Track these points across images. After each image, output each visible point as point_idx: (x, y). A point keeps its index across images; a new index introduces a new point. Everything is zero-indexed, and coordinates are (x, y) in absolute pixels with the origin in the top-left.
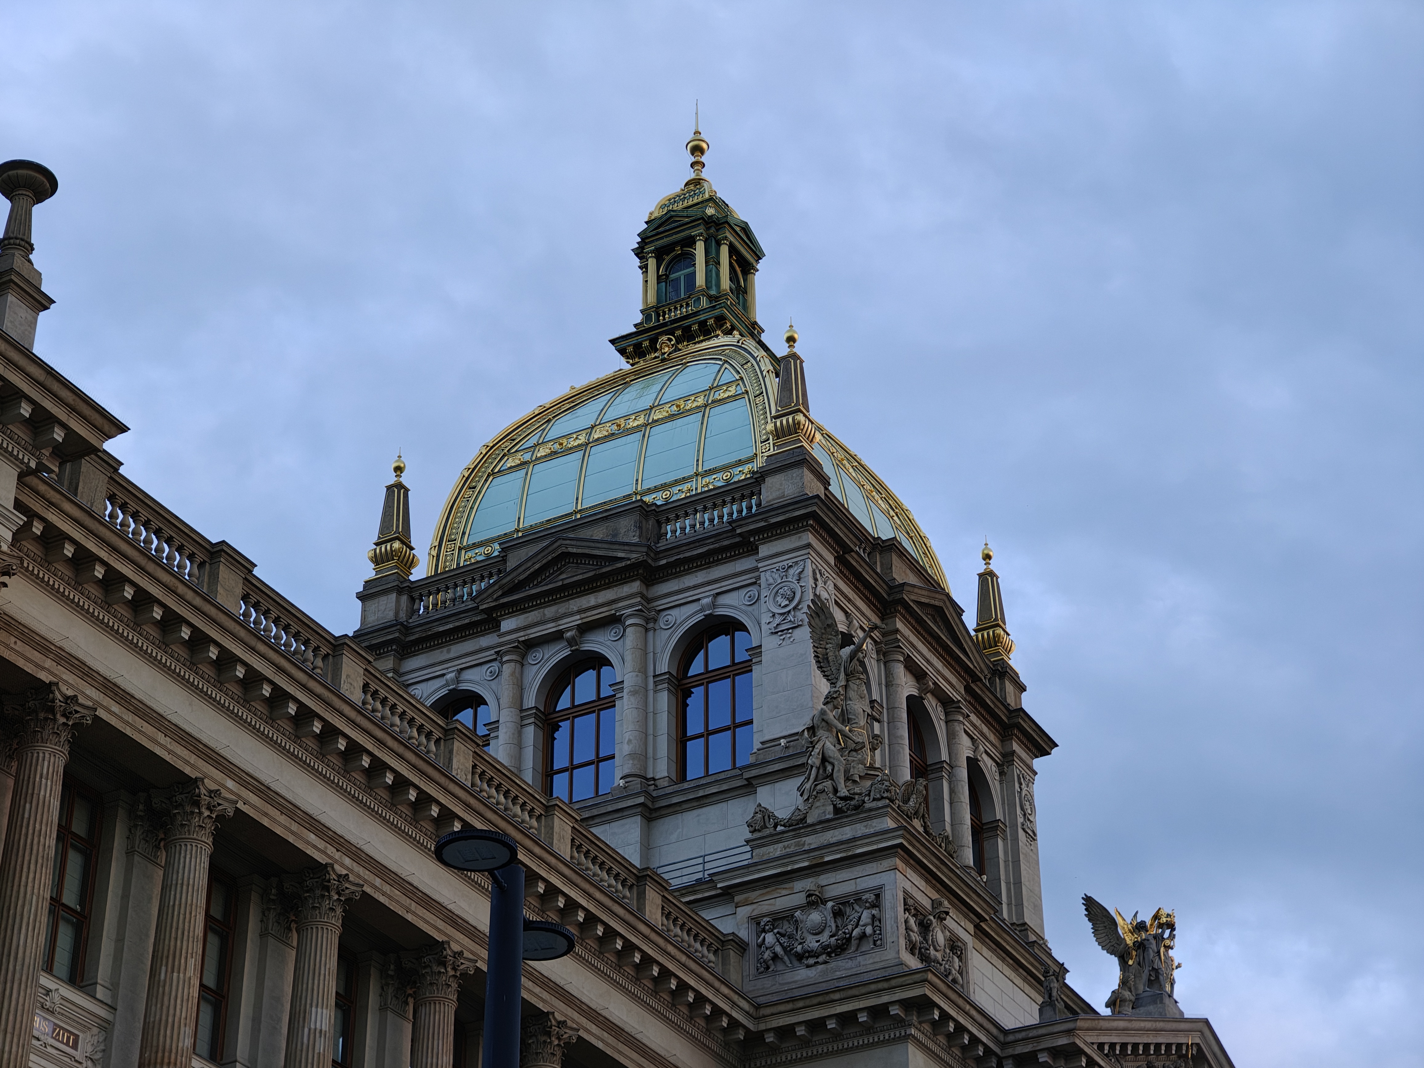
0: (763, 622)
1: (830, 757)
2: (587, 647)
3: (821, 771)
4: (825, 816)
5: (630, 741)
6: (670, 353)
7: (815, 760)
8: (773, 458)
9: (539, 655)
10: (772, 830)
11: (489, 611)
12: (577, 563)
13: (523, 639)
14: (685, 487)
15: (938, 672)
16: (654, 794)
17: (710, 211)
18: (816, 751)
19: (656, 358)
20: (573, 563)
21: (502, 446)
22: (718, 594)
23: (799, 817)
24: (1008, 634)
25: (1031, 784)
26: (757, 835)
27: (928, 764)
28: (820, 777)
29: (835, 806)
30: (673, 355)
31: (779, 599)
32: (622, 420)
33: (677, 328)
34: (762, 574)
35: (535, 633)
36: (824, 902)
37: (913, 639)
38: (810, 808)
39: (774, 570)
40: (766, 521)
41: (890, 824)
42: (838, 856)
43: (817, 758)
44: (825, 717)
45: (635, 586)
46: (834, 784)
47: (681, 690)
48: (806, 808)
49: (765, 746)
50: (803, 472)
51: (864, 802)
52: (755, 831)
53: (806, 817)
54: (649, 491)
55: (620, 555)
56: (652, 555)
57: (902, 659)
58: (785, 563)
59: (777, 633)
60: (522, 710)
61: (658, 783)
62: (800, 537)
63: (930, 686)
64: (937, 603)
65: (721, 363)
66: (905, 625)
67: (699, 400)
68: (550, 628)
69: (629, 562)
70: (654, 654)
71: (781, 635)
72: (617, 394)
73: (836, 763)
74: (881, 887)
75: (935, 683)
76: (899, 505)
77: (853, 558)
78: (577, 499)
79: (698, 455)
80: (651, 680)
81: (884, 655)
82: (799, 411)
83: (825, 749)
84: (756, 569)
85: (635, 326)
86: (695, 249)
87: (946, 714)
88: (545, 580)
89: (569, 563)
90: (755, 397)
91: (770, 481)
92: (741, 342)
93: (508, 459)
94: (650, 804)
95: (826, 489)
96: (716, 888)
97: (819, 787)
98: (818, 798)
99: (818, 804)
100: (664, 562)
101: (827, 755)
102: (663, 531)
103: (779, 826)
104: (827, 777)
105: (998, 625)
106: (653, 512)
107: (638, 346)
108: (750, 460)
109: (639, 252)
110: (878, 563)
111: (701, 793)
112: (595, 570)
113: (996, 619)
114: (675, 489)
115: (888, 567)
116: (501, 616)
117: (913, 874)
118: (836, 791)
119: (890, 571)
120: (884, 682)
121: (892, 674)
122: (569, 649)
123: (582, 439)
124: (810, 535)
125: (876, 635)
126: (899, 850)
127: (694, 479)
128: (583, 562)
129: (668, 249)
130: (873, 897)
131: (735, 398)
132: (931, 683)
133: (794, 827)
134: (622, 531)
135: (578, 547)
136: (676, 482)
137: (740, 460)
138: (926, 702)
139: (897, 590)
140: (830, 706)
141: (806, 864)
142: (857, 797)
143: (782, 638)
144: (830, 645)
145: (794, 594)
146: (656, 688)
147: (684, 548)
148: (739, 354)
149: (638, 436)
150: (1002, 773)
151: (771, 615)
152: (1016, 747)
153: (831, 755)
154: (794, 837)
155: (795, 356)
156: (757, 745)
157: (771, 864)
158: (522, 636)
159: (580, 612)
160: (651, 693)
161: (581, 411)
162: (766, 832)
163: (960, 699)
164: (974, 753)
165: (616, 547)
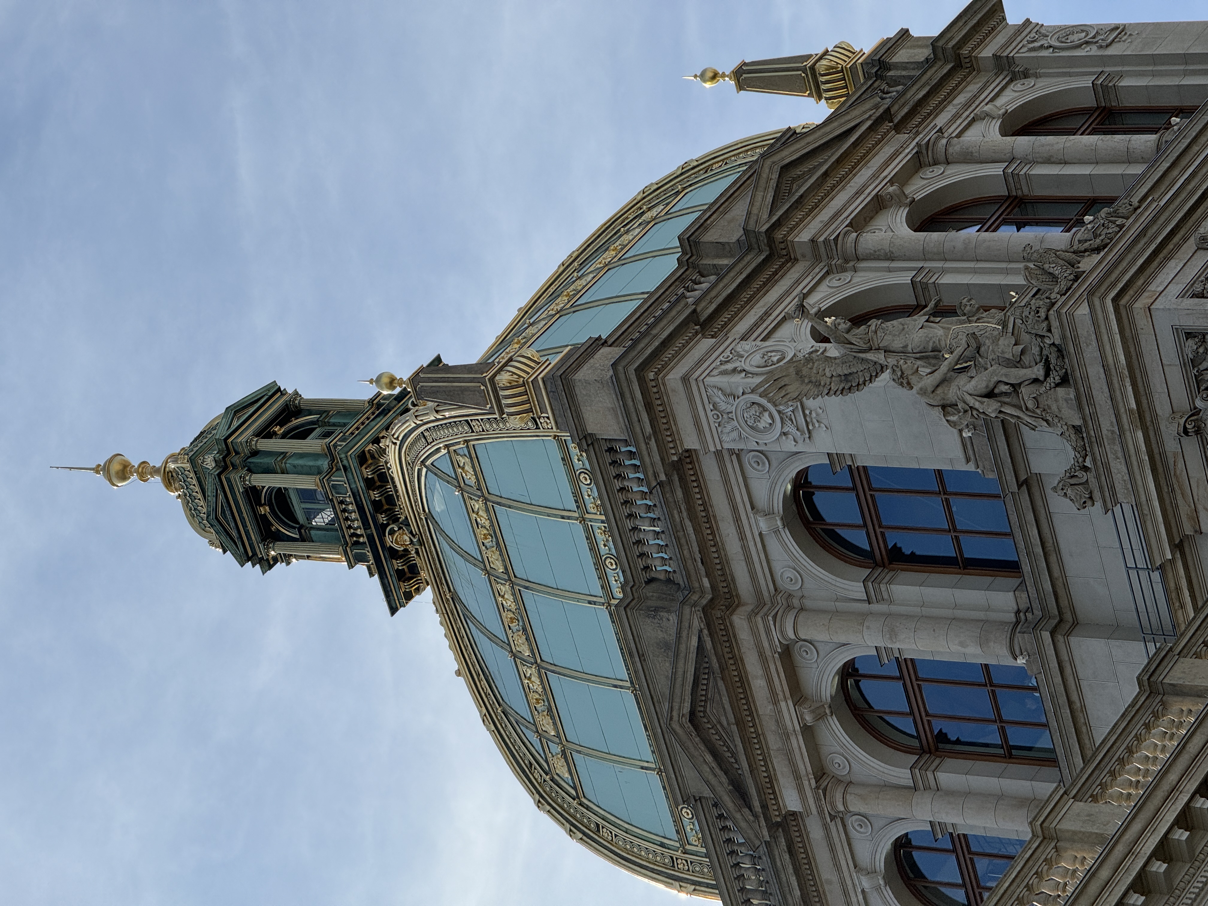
0: (795, 450)
1: (987, 387)
2: (825, 694)
3: (1007, 400)
4: (1071, 400)
5: (962, 644)
7: (991, 407)
8: (559, 420)
9: (839, 759)
10: (1091, 477)
11: (772, 826)
12: (705, 701)
13: (813, 782)
14: (601, 538)
15: (874, 176)
16: (1038, 613)
17: (209, 462)
18: (977, 405)
20: (705, 707)
21: (539, 780)
22: (753, 508)
23: (1073, 436)
24: (826, 52)
25: (1043, 31)
26: (1097, 495)
27: (1007, 194)
28: (1015, 401)
29: (1057, 385)
30: (414, 529)
31: (761, 425)
32: (505, 615)
34: (726, 446)
35: (805, 766)
36: (1196, 412)
37: (825, 214)
38: (1060, 419)
39: (719, 429)
40: (649, 438)
41: (1083, 310)
42: (1130, 389)
43: (988, 405)
44: (930, 389)
45: (739, 621)
46: (1027, 383)
47: (890, 563)
48: (1059, 425)
49: (972, 457)
50: (580, 380)
51: (1053, 344)
52: (1091, 498)
53: (1074, 426)
54: (606, 587)
55: (694, 642)
56: (695, 597)
57: (854, 235)
58: (710, 414)
59: (809, 432)
60: (915, 788)
61: (1023, 606)
63: (894, 190)
66: (805, 227)
67: (477, 506)
68: (798, 743)
69: (706, 632)
70: (837, 600)
71: (813, 425)
72: (468, 614)
73: (996, 379)
74: (1176, 330)
75: (891, 182)
77: (706, 308)
79: (556, 516)
80: (875, 607)
81: (847, 261)
82: (492, 381)
83: (975, 393)
84: (718, 454)
85: (371, 574)
86: (263, 487)
87: (936, 163)
88: (728, 747)
89: (704, 712)
91: (591, 428)
93: (557, 774)
94: (1054, 622)
95: (604, 343)
96: (1172, 561)
97: (1030, 405)
98: (1046, 407)
99: (1054, 407)
100: (706, 582)
101: (984, 391)
102: (662, 577)
103: (1085, 464)
104: (1016, 391)
105: (812, 68)
106: (634, 589)
107: (401, 575)
108: (563, 446)
109: (267, 564)
110: (719, 262)
111: (1039, 550)
112: (715, 678)
113: (804, 69)
114: (604, 550)
115: (722, 248)
116: (779, 809)
117: (1158, 280)
118: (1036, 381)
119: (727, 246)
120: (886, 264)
121: (875, 251)
122: (829, 718)
123: (531, 672)
124: (670, 376)
126: (1123, 302)
127: (589, 523)
129: (263, 523)
130: (1190, 342)
131: (473, 458)
132: (891, 189)
133: (1087, 445)
134: (661, 635)
135: (682, 701)
136: (593, 548)
137: (563, 459)
138: (918, 197)
139: (753, 240)
140: (913, 379)
141: (1140, 434)
142: (1045, 352)
143: (817, 425)
144: (827, 370)
145: (753, 403)
146: (887, 600)
147: (685, 547)
150: (1026, 75)
151: (784, 438)
152: (987, 52)
153: (984, 385)
154: (1100, 444)
155: (414, 381)
156: (971, 467)
157: (1140, 483)
158: (808, 783)
159: (775, 702)
160: (894, 608)
162: (1093, 484)
163: (914, 143)
164: (994, 118)
165: (683, 647)
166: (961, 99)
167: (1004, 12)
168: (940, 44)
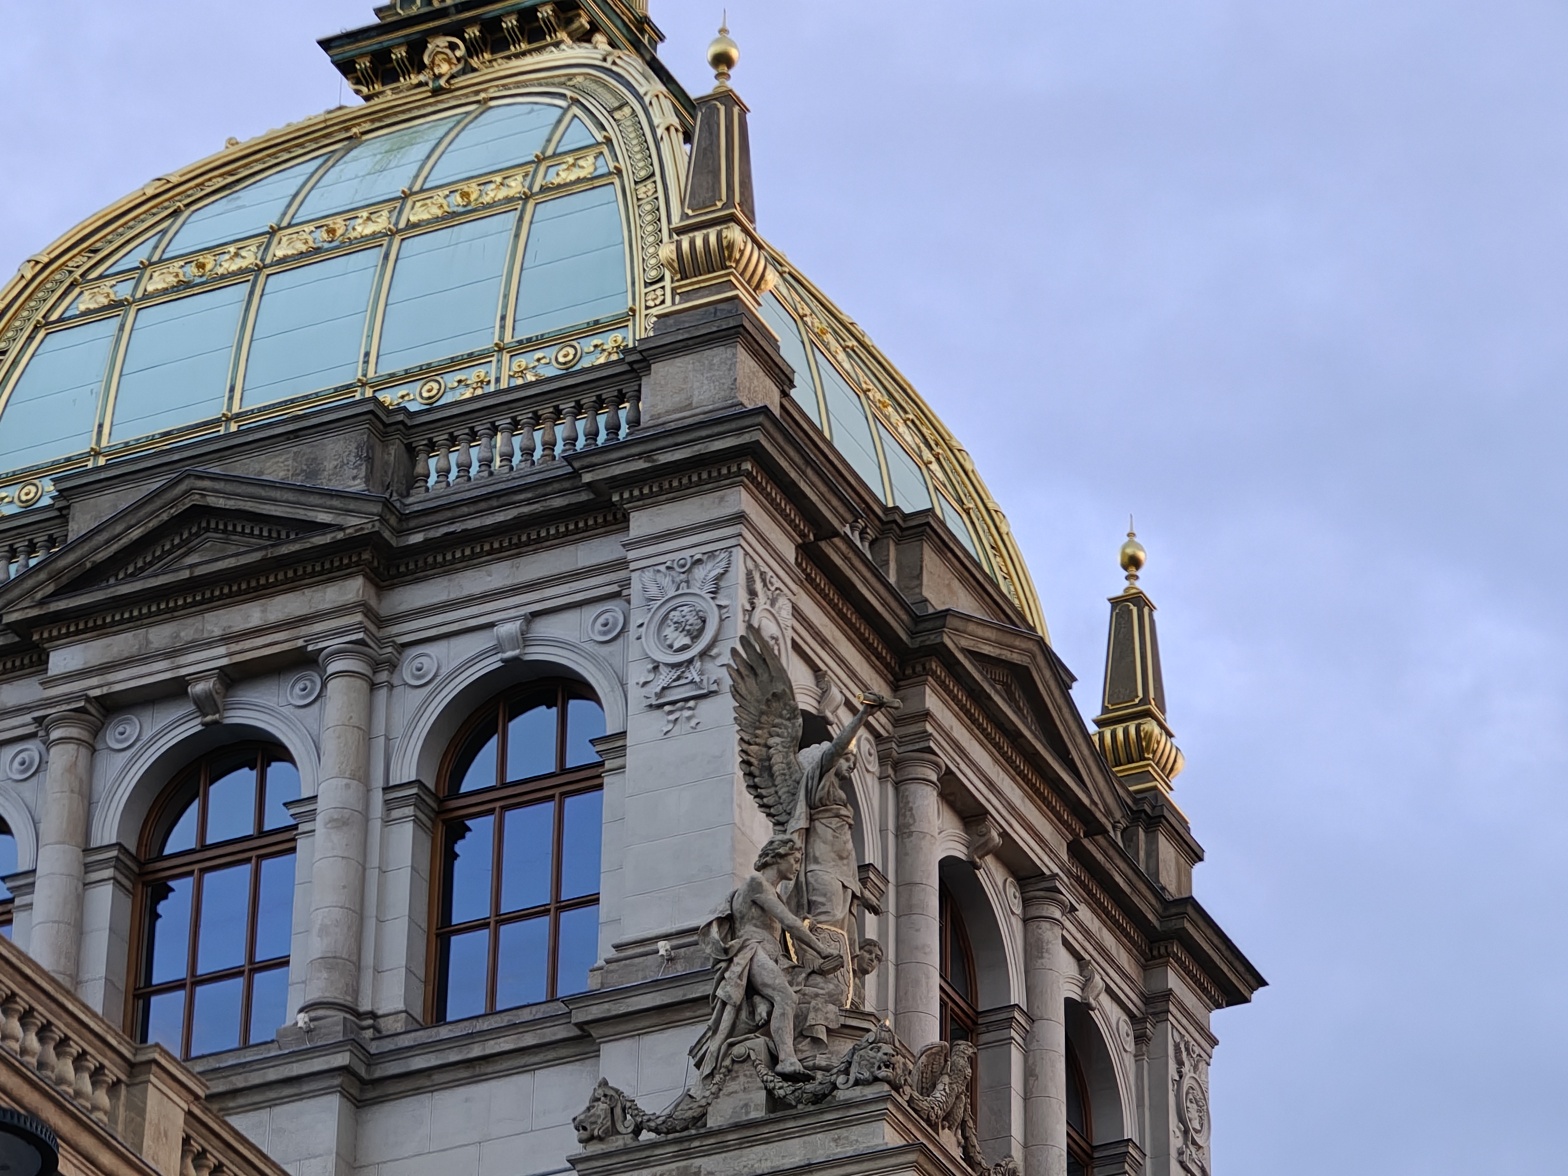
0: (632, 682)
1: (766, 985)
2: (237, 717)
3: (744, 1015)
4: (749, 1113)
5: (324, 929)
6: (453, 77)
7: (731, 990)
8: (671, 321)
9: (133, 731)
10: (629, 1137)
11: (24, 628)
12: (225, 531)
13: (97, 693)
14: (470, 376)
15: (1014, 810)
16: (373, 1048)
18: (736, 971)
19: (420, 84)
20: (216, 530)
22: (535, 615)
23: (689, 1114)
24: (1169, 734)
25: (1202, 1066)
26: (596, 1148)
27: (980, 1010)
28: (741, 1026)
29: (770, 1092)
31: (669, 632)
32: (339, 220)
33: (470, 22)
34: (635, 577)
35: (122, 681)
37: (961, 733)
38: (716, 1095)
39: (662, 569)
40: (648, 459)
41: (890, 1137)
43: (737, 985)
44: (757, 897)
45: (353, 589)
46: (771, 1045)
47: (444, 822)
48: (708, 1093)
49: (623, 954)
50: (734, 355)
51: (834, 1087)
52: (591, 1136)
53: (704, 1114)
54: (392, 381)
55: (324, 518)
56: (393, 521)
57: (934, 777)
58: (685, 555)
59: (662, 706)
60: (88, 850)
61: (382, 1023)
62: (722, 499)
63: (992, 839)
64: (1015, 658)
65: (563, 103)
66: (945, 703)
67: (513, 184)
68: (158, 672)
69: (340, 535)
70: (388, 739)
71: (672, 712)
72: (331, 160)
73: (778, 998)
75: (1004, 834)
76: (943, 438)
77: (837, 549)
78: (232, 389)
79: (505, 306)
80: (377, 797)
81: (897, 765)
82: (732, 218)
83: (755, 970)
84: (622, 564)
87: (1026, 902)
88: (151, 565)
89: (207, 530)
90: (636, 183)
91: (661, 370)
92: (610, 59)
95: (785, 394)
98: (734, 1073)
99: (733, 1086)
100: (417, 538)
101: (758, 983)
102: (419, 469)
103: (644, 1131)
104: (757, 1028)
105: (1149, 714)
106: (401, 427)
108: (619, 323)
110: (892, 565)
111: (474, 1051)
112: (265, 548)
113: (1145, 701)
114: (450, 380)
115: (915, 575)
116: (52, 639)
118: (773, 1059)
119: (916, 582)
120: (891, 826)
121: (911, 809)
122: (199, 720)
123: (249, 258)
124: (745, 495)
125: (879, 720)
127: (494, 359)
128: (239, 529)
131: (592, 182)
132: (994, 834)
133: (678, 1135)
134: (330, 466)
135: (228, 495)
136: (455, 363)
137: (596, 322)
138: (981, 874)
140: (771, 872)
143: (673, 717)
144: (778, 740)
145: (704, 622)
146: (387, 816)
147: (465, 510)
148: (605, 86)
149: (374, 256)
150: (1139, 1038)
152: (1173, 980)
153: (768, 981)
154: (677, 1157)
155: (729, 98)
156: (606, 952)
158: (96, 686)
159: (226, 639)
160: (376, 827)
161: (248, 196)
162: (617, 1143)
163: (1056, 870)
164: (1082, 990)
165: (314, 500)
166: (1108, 940)
167: (1227, 1006)
168: (1190, 910)
